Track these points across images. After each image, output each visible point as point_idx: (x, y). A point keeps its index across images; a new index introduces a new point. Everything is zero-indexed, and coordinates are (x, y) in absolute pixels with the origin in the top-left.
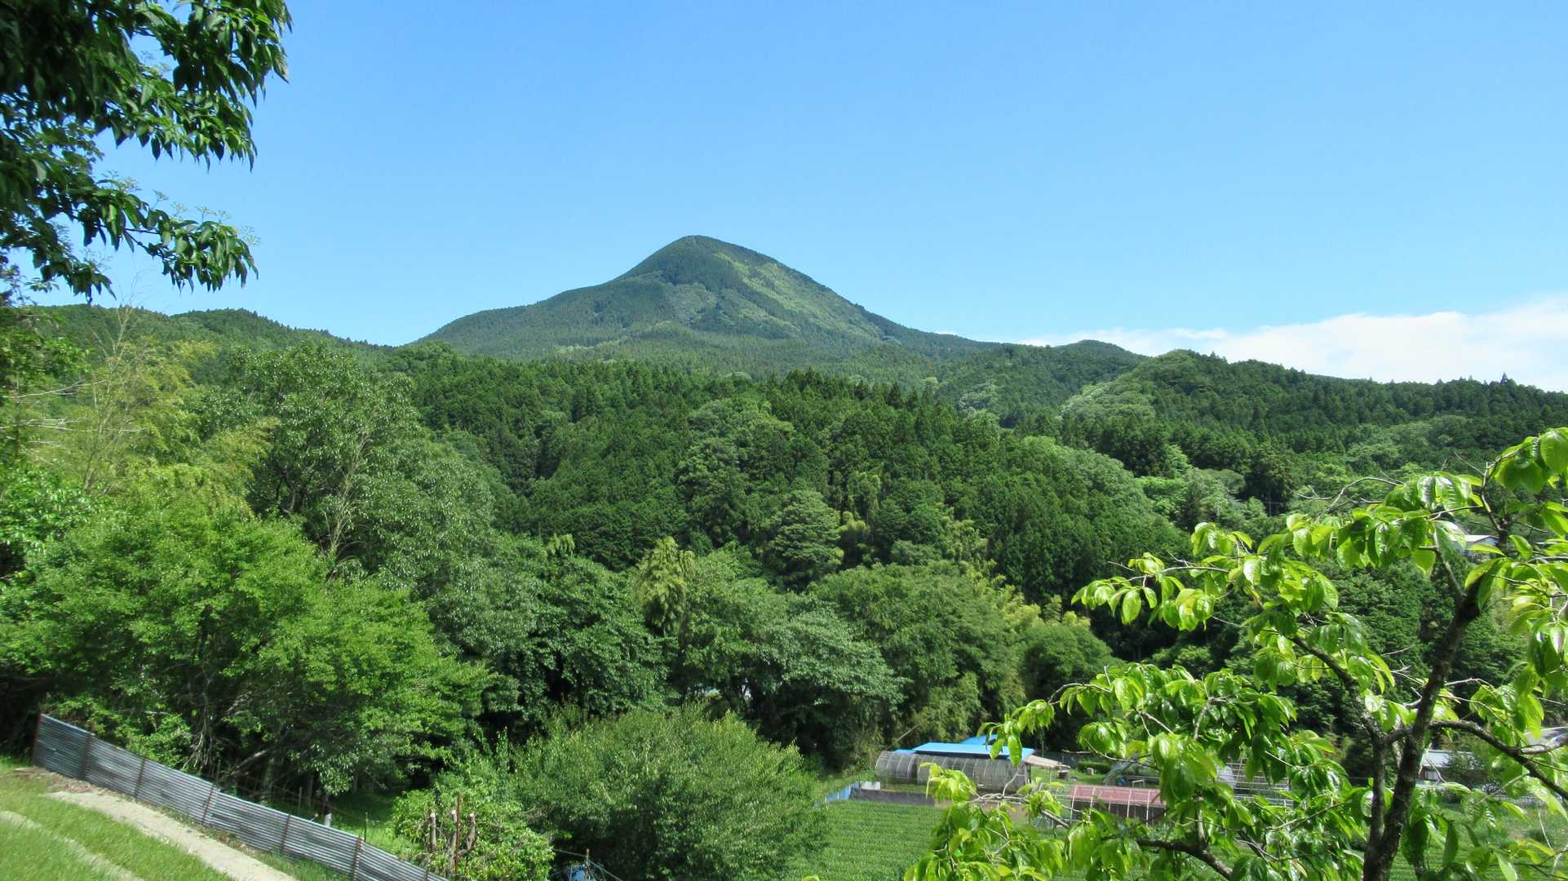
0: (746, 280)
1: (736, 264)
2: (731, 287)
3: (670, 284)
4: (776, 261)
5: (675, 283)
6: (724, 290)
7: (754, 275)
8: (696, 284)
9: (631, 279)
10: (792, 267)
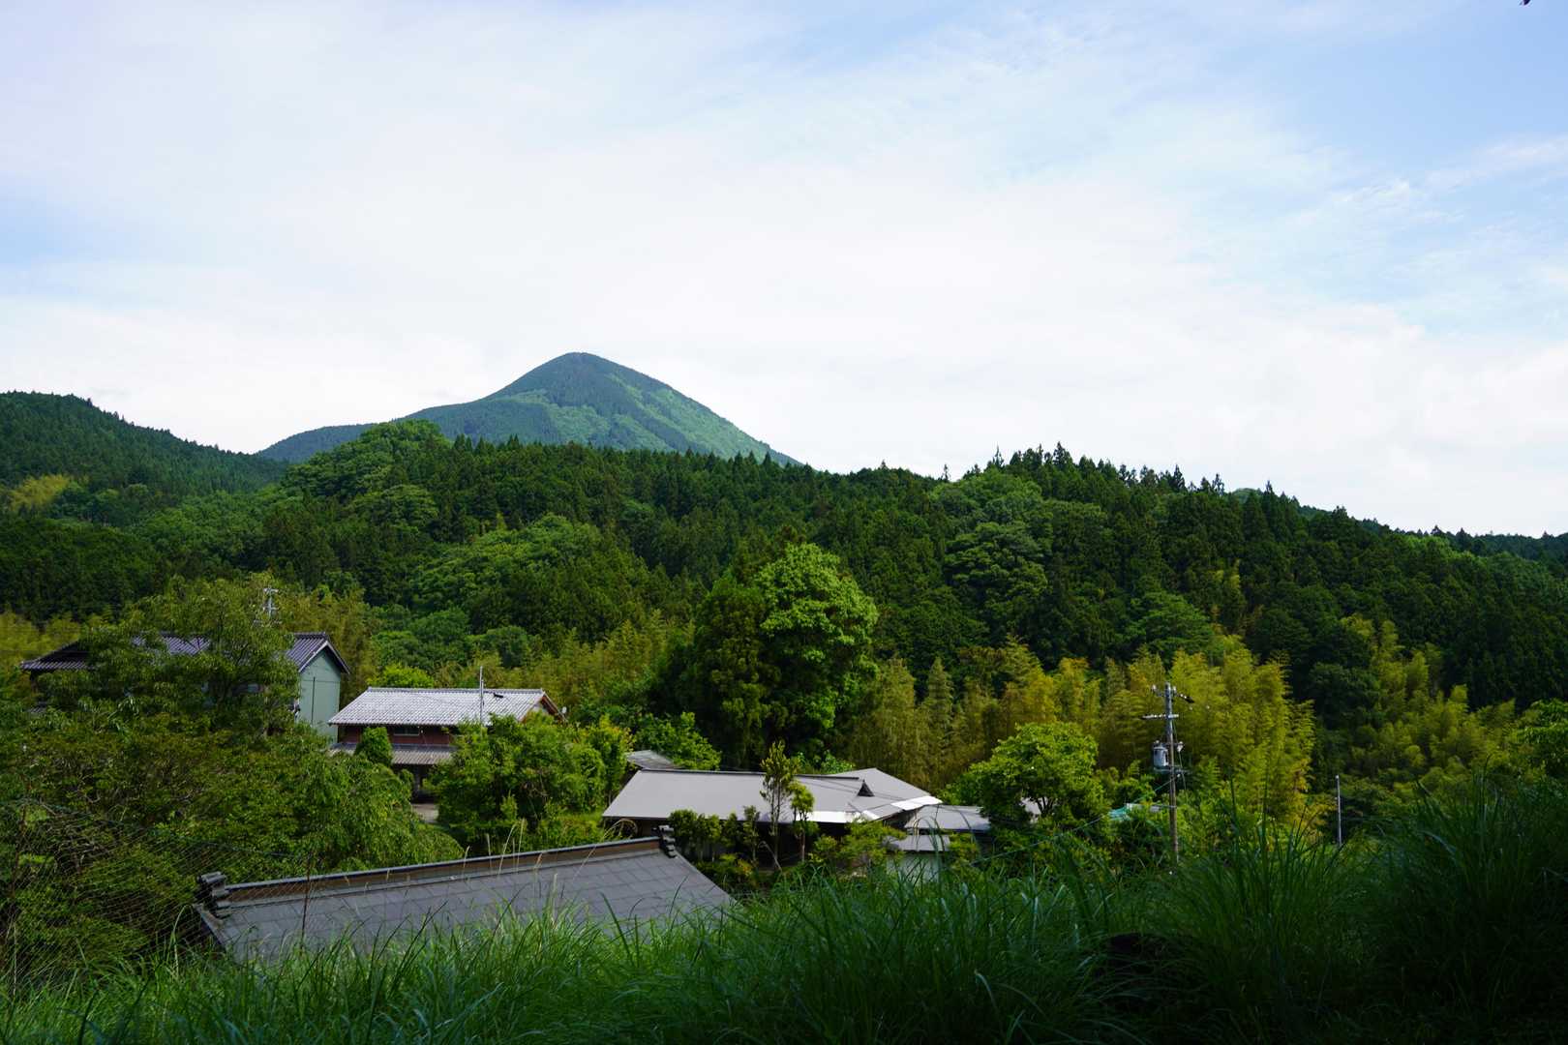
0: (641, 406)
1: (629, 387)
2: (625, 413)
3: (554, 405)
4: (671, 388)
5: (560, 405)
6: (617, 415)
7: (648, 401)
8: (585, 407)
9: (507, 398)
10: (688, 396)
